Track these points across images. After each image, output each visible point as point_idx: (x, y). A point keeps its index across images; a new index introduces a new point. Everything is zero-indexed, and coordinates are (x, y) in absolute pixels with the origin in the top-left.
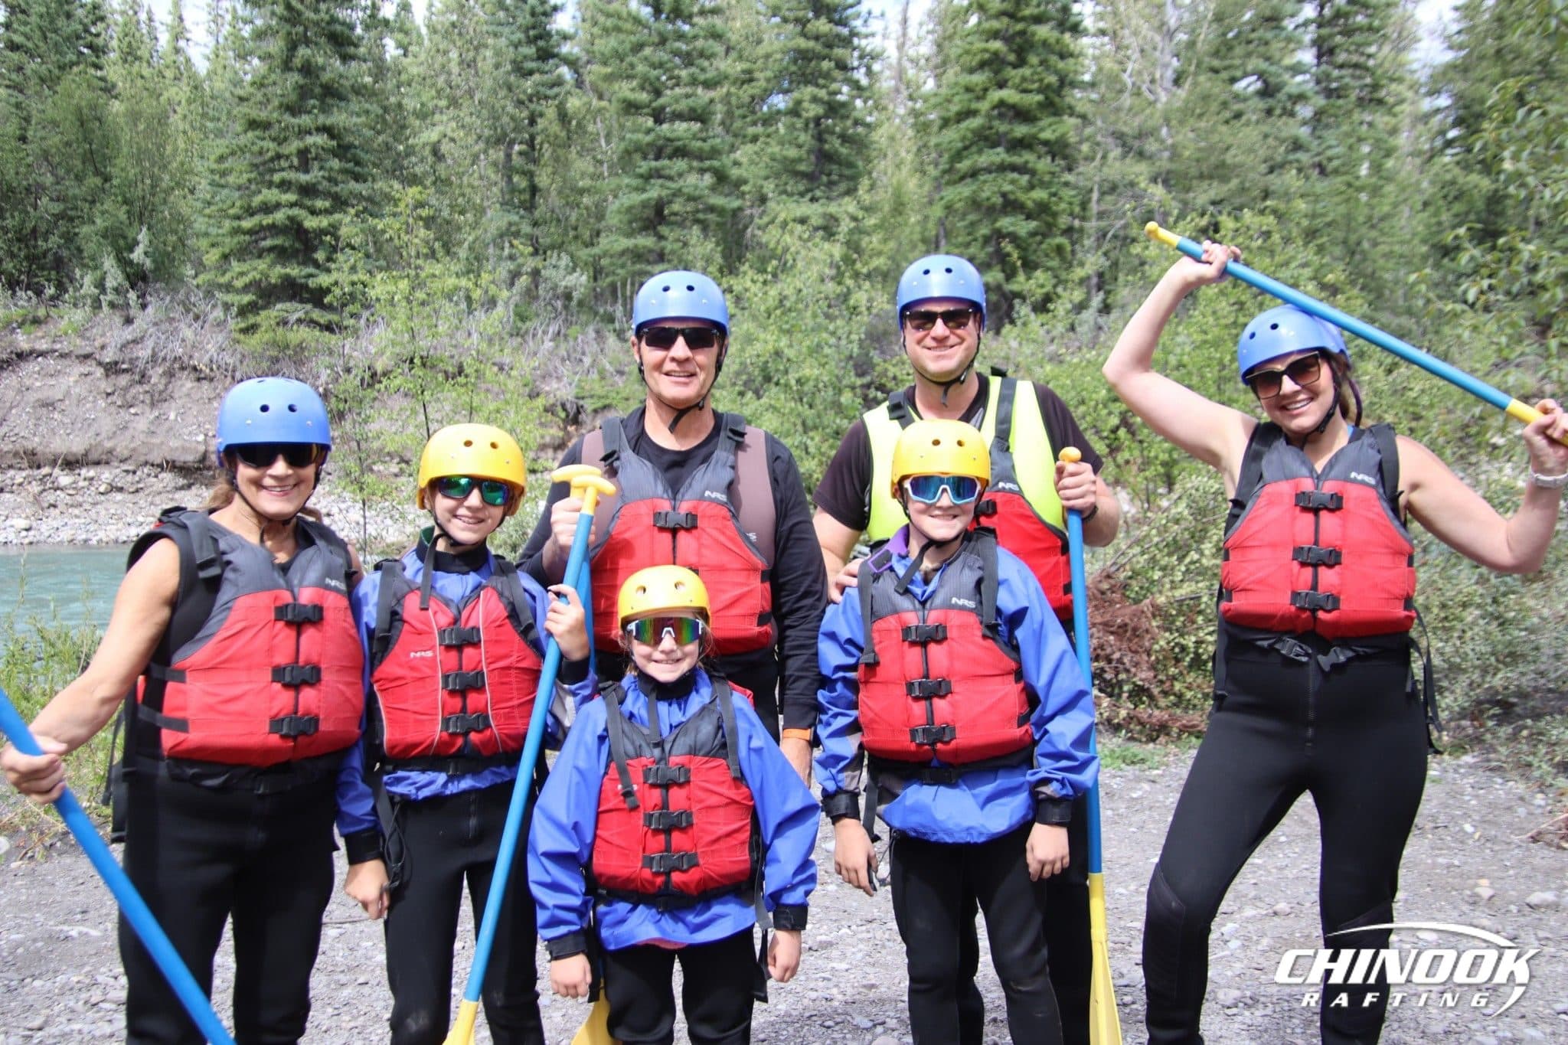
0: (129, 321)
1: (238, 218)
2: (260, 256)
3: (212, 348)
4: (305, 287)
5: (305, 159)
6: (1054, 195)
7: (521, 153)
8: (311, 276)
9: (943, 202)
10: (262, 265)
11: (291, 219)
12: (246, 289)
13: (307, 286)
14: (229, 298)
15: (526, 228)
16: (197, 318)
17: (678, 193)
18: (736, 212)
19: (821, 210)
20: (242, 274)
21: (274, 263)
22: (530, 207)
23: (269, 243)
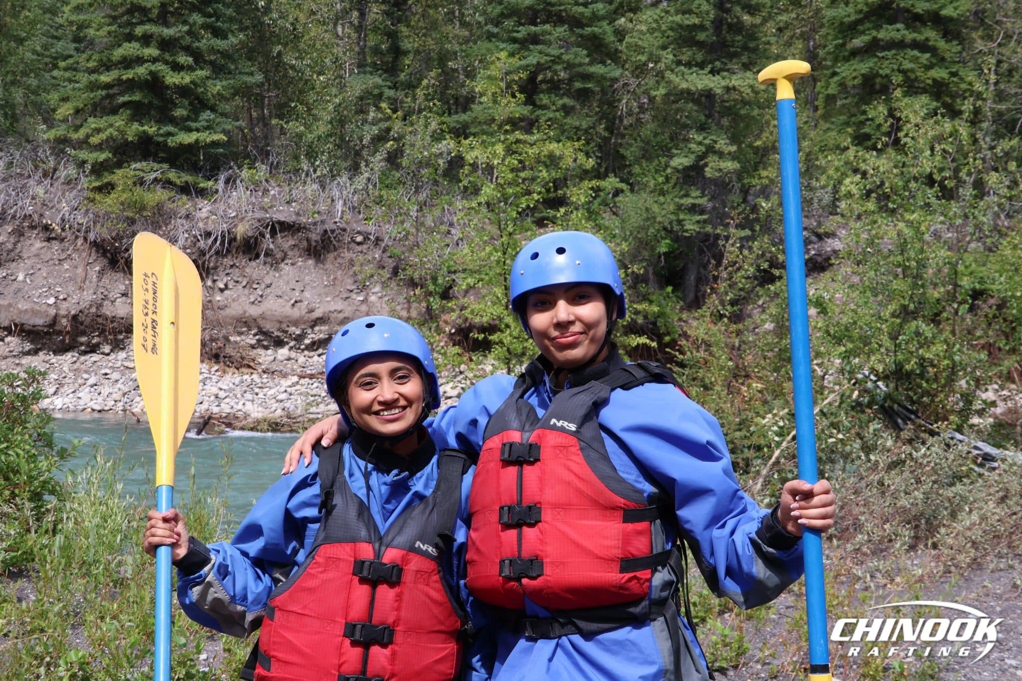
2: (114, 111)
3: (65, 207)
4: (163, 147)
6: (954, 74)
7: (386, 13)
8: (169, 134)
9: (836, 79)
10: (119, 121)
11: (151, 73)
13: (165, 144)
14: (83, 155)
15: (388, 93)
16: (45, 175)
17: (557, 60)
18: (615, 80)
19: (723, 83)
20: (98, 131)
21: (133, 118)
22: (391, 70)
23: (126, 98)
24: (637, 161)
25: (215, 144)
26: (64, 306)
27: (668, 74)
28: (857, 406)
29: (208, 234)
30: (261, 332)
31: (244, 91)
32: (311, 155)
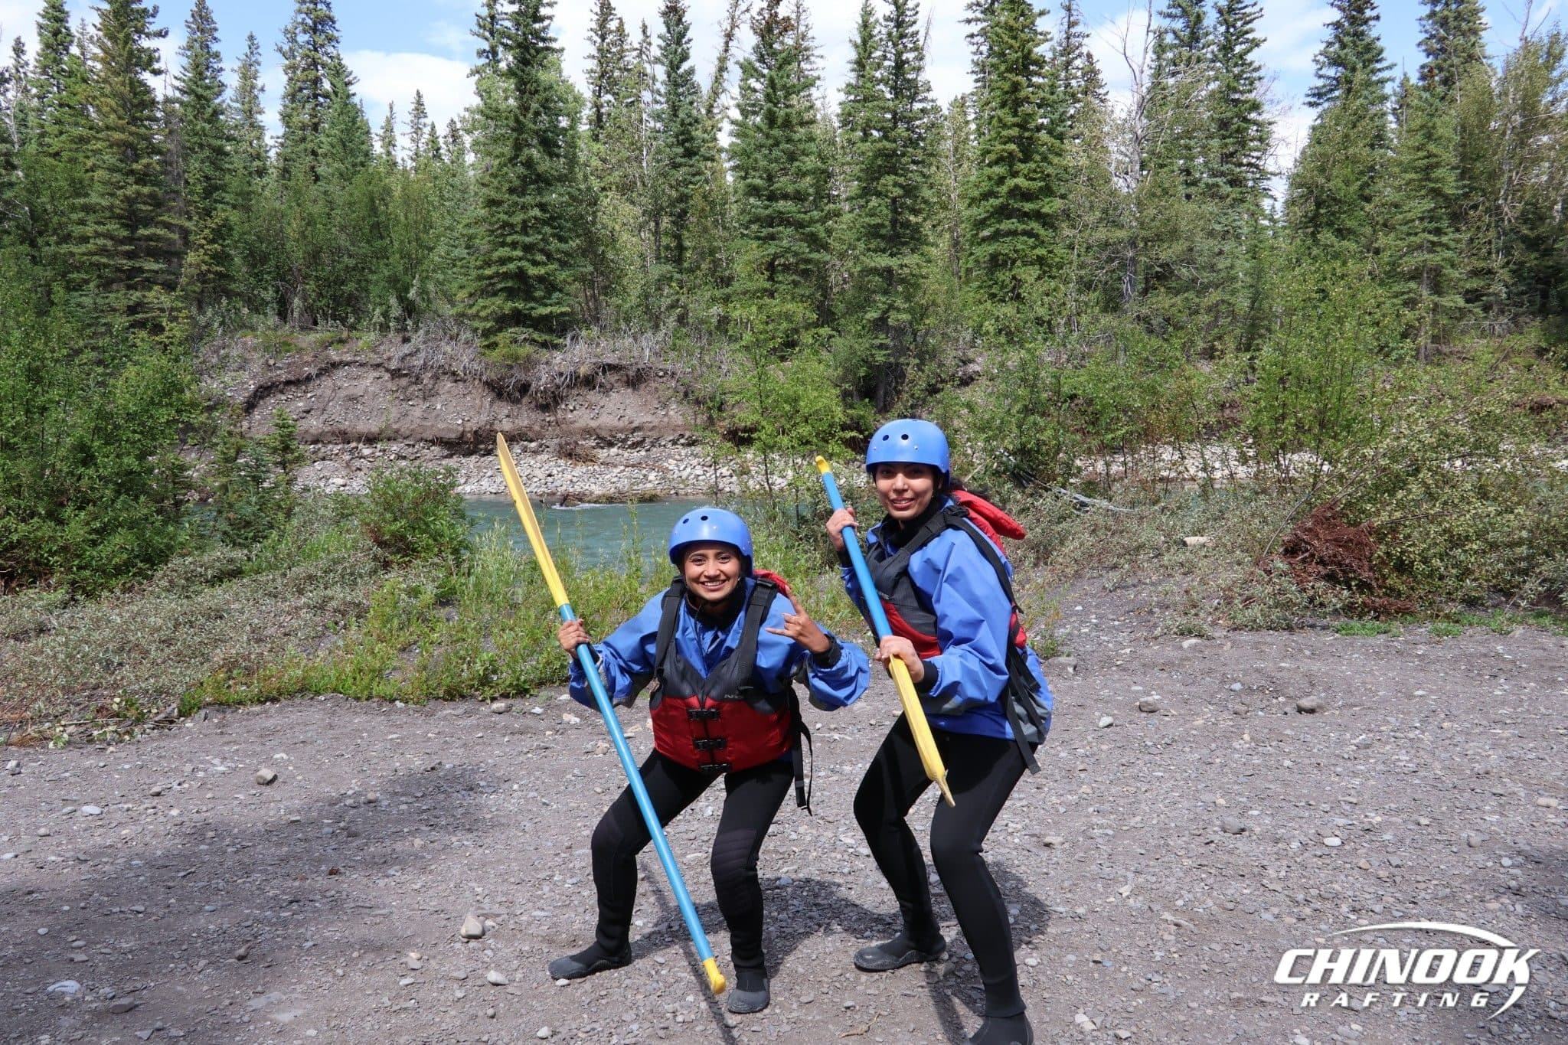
0: (406, 340)
1: (480, 268)
2: (495, 294)
3: (465, 359)
4: (529, 317)
5: (525, 229)
6: (1050, 252)
7: (673, 222)
8: (533, 308)
10: (498, 301)
11: (520, 268)
12: (486, 319)
13: (530, 315)
14: (476, 324)
15: (677, 276)
16: (451, 338)
17: (788, 250)
18: (826, 263)
19: (899, 262)
20: (485, 307)
21: (507, 299)
22: (678, 260)
23: (503, 285)
24: (843, 316)
25: (563, 314)
26: (468, 425)
27: (862, 257)
28: (997, 473)
29: (561, 374)
30: (598, 437)
31: (582, 279)
32: (627, 320)
